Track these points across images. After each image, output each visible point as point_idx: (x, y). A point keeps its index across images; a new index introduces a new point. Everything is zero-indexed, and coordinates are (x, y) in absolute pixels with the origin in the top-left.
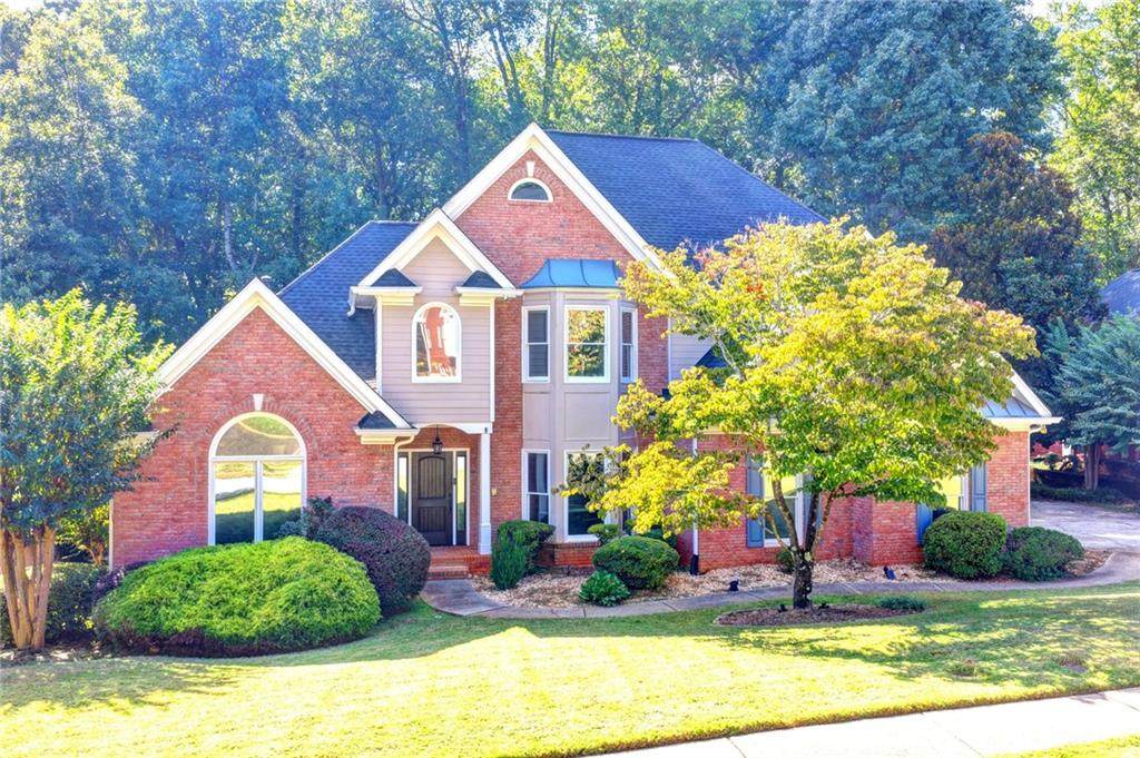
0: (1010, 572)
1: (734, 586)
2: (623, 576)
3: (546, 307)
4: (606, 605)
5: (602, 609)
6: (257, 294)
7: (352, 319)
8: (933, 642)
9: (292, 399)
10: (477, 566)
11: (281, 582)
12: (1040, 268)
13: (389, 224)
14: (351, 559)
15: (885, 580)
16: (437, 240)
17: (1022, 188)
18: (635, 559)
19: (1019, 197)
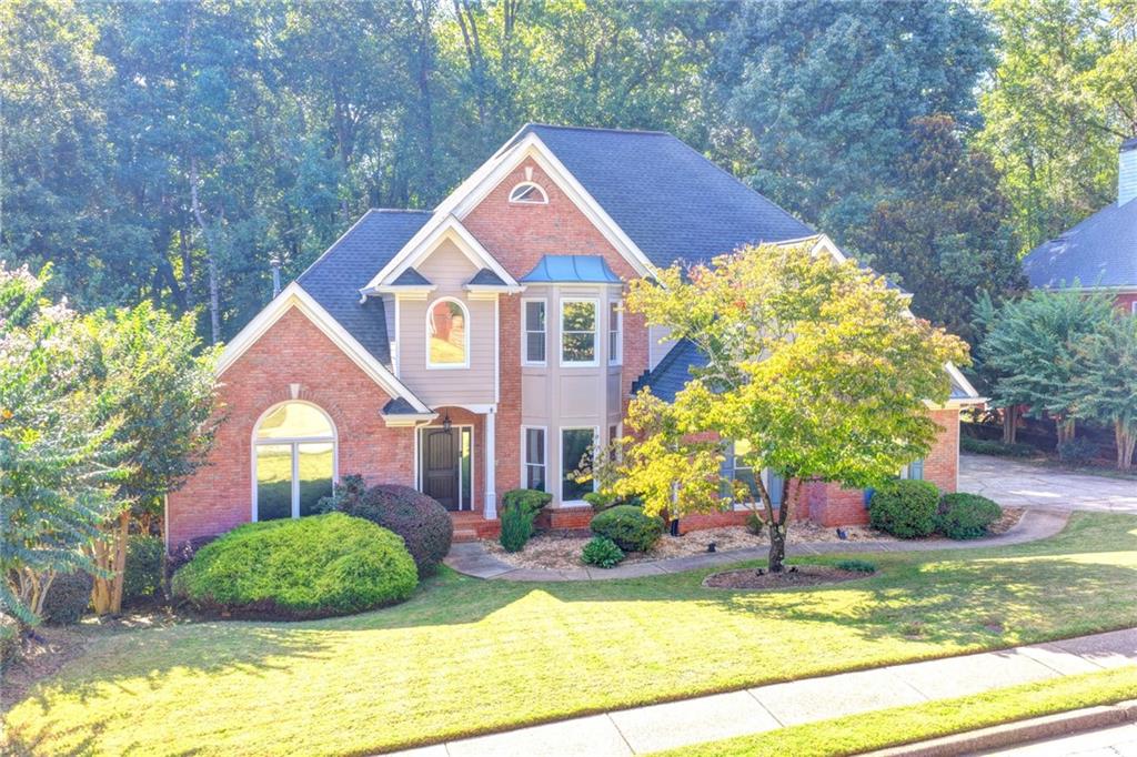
0: (941, 532)
1: (712, 548)
2: (618, 541)
3: (545, 300)
4: (606, 568)
5: (602, 571)
6: (294, 295)
7: (364, 305)
8: (887, 606)
9: (325, 387)
10: (486, 530)
11: (335, 555)
12: (970, 243)
13: (388, 213)
14: (391, 533)
15: (838, 541)
16: (448, 241)
17: (956, 170)
18: (629, 527)
19: (953, 178)
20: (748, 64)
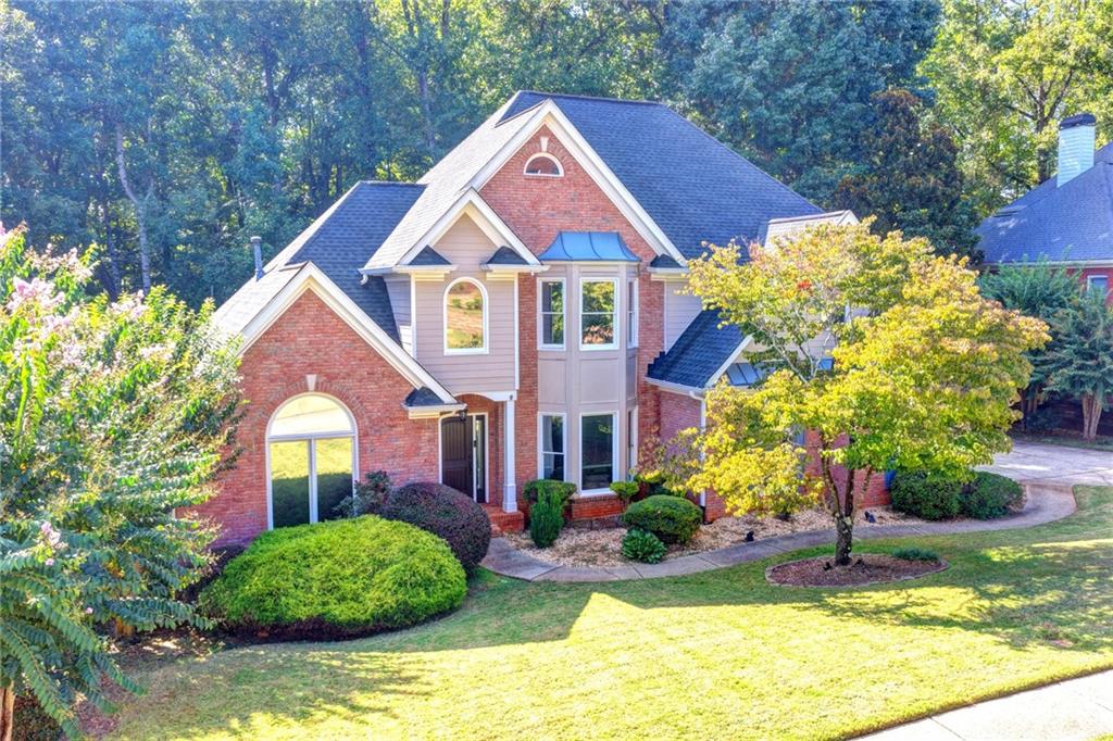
0: (967, 513)
2: (658, 533)
3: (563, 280)
4: (651, 563)
5: (648, 567)
6: (311, 277)
7: (366, 286)
9: (344, 378)
10: (510, 523)
11: (382, 564)
13: (379, 185)
14: (435, 537)
17: (919, 145)
18: (671, 519)
19: (915, 153)
20: (709, 35)
